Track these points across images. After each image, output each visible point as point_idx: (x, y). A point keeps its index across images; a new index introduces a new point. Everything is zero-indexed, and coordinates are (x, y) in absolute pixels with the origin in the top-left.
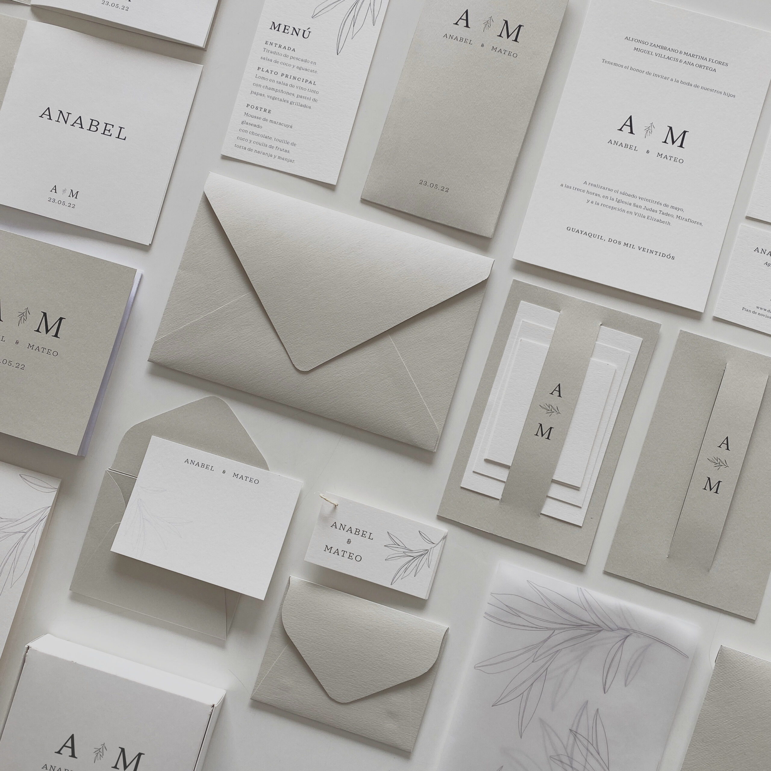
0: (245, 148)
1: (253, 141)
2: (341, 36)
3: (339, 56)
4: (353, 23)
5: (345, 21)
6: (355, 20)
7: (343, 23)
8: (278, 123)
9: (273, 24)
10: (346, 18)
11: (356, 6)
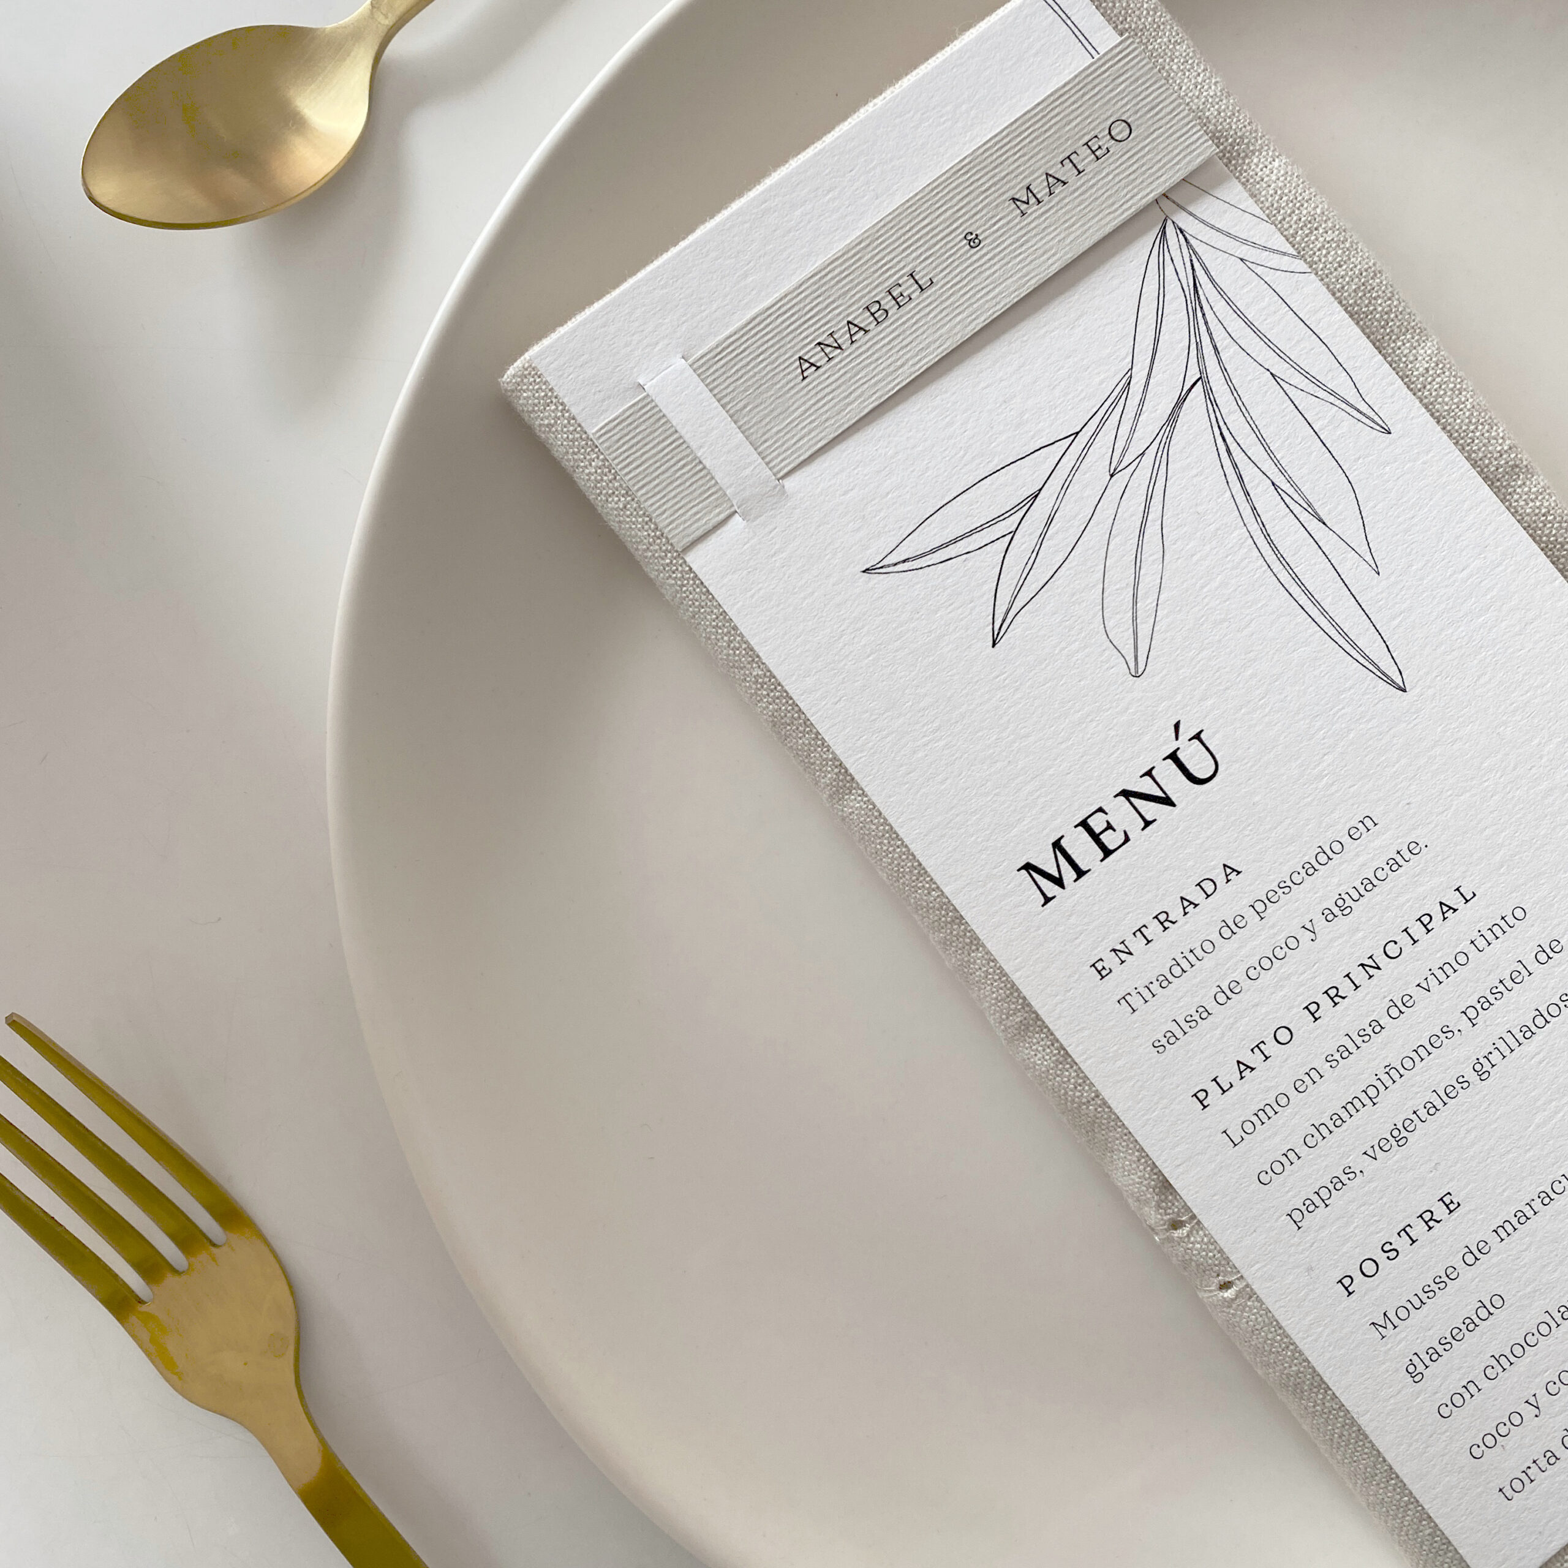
0: (1552, 1458)
1: (1541, 1393)
2: (1324, 612)
3: (1417, 691)
4: (1304, 516)
5: (1271, 543)
6: (1296, 496)
7: (1271, 558)
8: (1532, 1204)
9: (1032, 872)
10: (1254, 528)
11: (1233, 447)
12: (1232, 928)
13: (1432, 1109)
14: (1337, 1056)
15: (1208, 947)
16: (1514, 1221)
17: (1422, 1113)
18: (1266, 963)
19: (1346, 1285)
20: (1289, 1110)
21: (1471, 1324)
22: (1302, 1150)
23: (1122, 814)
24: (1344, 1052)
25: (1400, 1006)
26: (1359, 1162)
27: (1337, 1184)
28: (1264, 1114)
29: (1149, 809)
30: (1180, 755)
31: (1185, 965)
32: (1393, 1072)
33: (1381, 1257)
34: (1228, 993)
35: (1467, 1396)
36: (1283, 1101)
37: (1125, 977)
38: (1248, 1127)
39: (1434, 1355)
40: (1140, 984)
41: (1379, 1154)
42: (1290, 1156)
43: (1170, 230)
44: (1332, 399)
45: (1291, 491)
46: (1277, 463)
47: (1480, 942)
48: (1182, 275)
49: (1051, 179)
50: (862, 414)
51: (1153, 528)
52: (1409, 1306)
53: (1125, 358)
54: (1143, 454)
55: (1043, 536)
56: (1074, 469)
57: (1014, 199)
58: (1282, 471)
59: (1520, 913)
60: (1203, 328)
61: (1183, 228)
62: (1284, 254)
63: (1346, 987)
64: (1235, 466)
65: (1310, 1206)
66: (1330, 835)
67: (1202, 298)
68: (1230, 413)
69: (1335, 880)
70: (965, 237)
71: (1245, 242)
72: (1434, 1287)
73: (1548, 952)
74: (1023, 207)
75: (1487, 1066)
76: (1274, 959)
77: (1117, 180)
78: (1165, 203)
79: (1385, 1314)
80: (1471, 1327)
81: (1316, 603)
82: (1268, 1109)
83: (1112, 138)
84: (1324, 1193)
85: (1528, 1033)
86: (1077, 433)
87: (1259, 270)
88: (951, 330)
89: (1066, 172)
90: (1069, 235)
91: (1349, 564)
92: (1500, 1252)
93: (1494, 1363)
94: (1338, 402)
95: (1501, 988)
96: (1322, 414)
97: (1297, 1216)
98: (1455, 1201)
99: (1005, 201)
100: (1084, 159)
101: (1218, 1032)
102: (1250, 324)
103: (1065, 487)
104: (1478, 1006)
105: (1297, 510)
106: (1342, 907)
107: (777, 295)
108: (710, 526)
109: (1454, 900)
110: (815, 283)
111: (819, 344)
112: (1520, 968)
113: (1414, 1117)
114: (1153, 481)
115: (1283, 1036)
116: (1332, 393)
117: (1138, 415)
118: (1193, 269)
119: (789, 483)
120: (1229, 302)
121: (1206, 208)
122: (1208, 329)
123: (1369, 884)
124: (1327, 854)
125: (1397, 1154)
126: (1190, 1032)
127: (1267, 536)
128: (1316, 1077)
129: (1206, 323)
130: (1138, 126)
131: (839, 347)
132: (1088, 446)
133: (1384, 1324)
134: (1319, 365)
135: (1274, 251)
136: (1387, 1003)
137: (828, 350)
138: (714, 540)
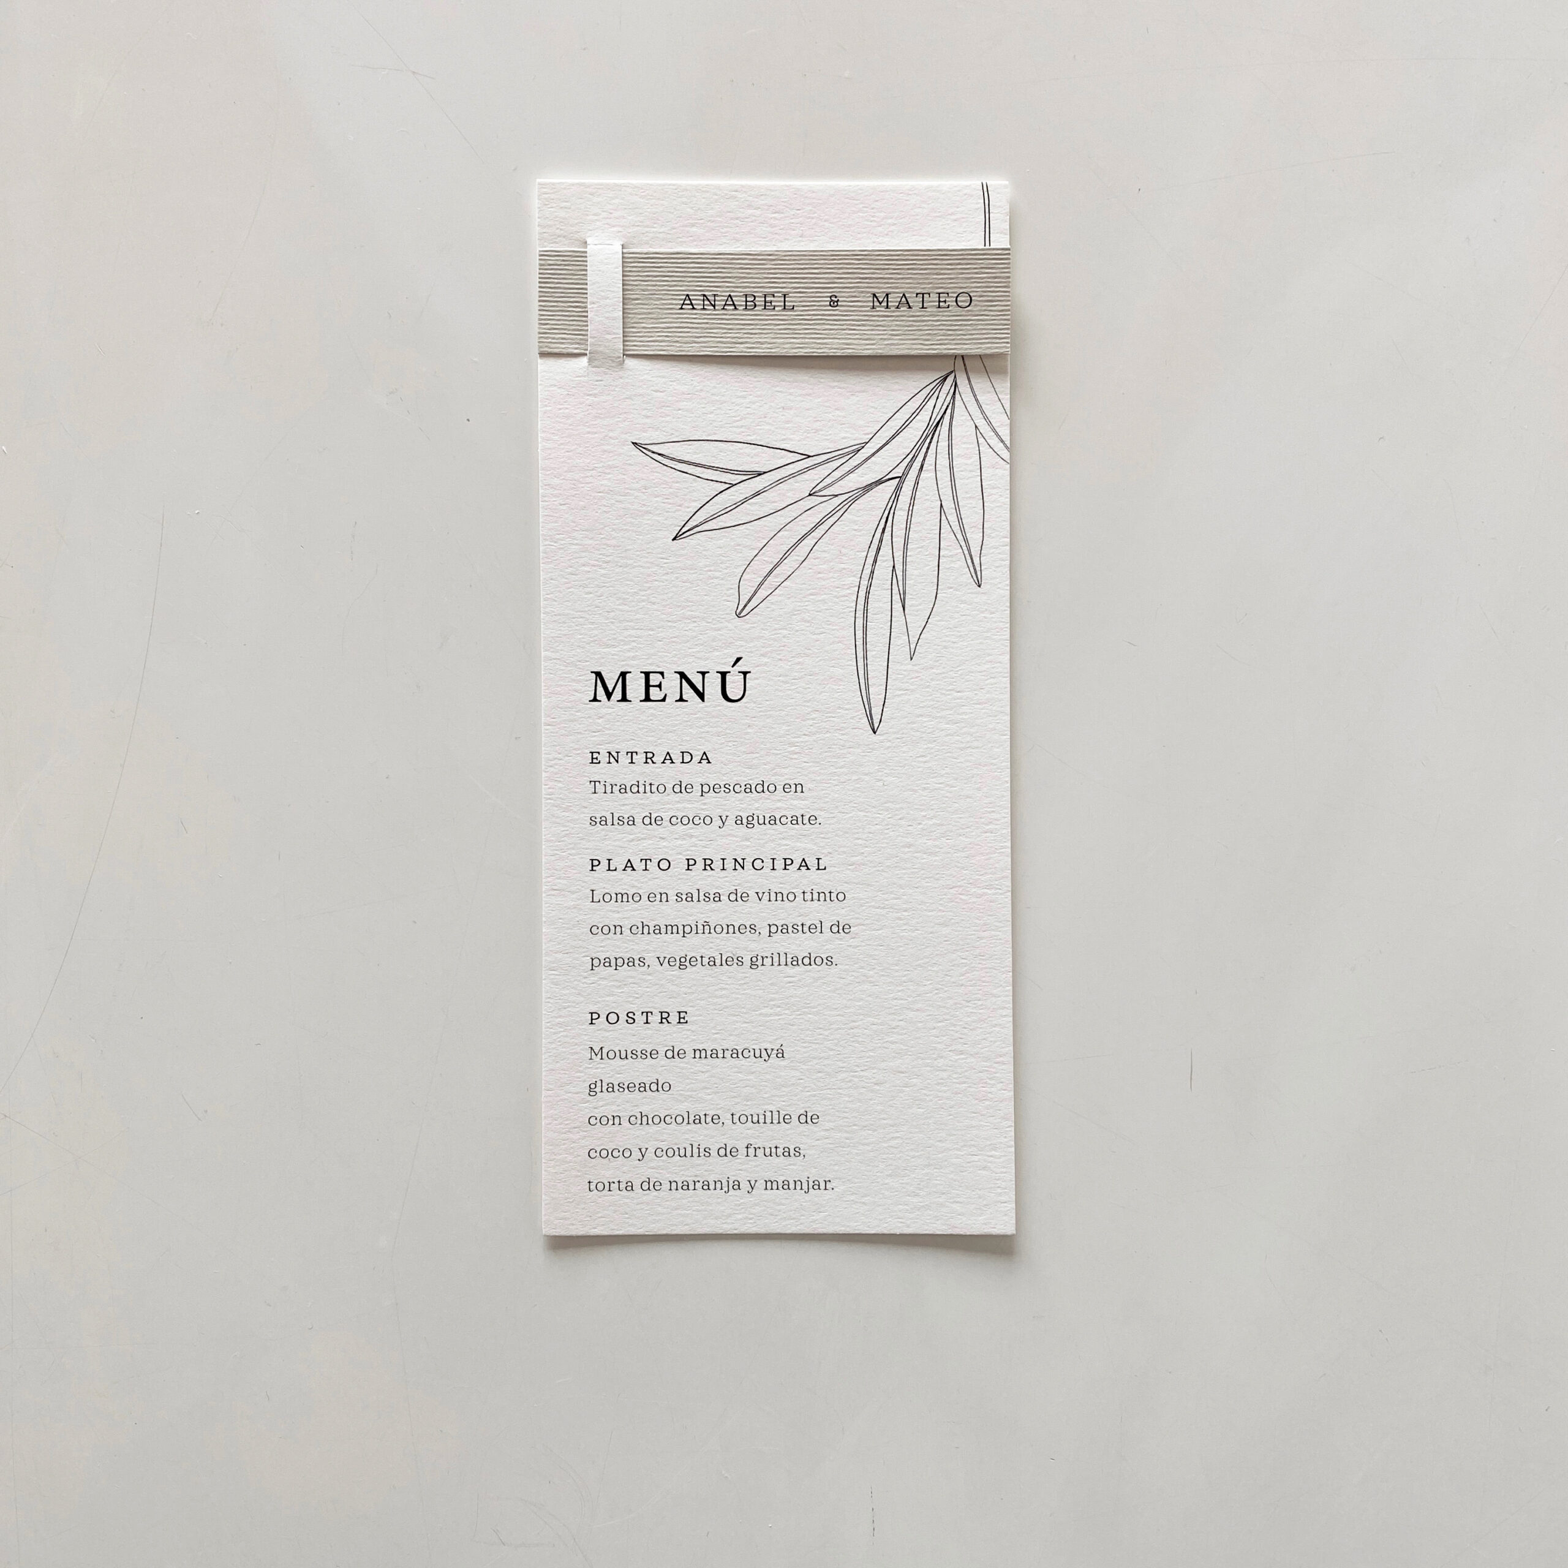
0: (630, 1187)
1: (652, 1150)
2: (865, 658)
3: (882, 738)
4: (896, 597)
5: (867, 598)
6: (900, 583)
7: (860, 607)
8: (726, 1052)
9: (598, 679)
10: (864, 583)
11: (888, 529)
12: (682, 788)
13: (712, 963)
14: (684, 897)
15: (661, 789)
16: (709, 1053)
17: (705, 961)
18: (685, 821)
19: (594, 1017)
20: (636, 905)
21: (643, 1088)
22: (626, 931)
23: (672, 684)
24: (690, 897)
25: (739, 896)
26: (650, 959)
27: (631, 962)
28: (621, 897)
29: (688, 692)
30: (728, 677)
31: (641, 789)
32: (707, 928)
33: (623, 1017)
34: (653, 820)
35: (611, 1122)
36: (637, 898)
37: (604, 772)
38: (607, 898)
39: (611, 1088)
40: (610, 781)
41: (666, 964)
42: (618, 929)
43: (950, 380)
44: (963, 544)
45: (900, 578)
46: (905, 556)
47: (808, 896)
48: (937, 410)
49: (904, 299)
50: (698, 354)
51: (809, 542)
52: (618, 1054)
53: (868, 434)
54: (836, 496)
55: (746, 500)
56: (792, 476)
57: (874, 295)
58: (904, 563)
59: (841, 897)
60: (924, 450)
61: (958, 383)
62: (1002, 441)
63: (718, 864)
64: (881, 541)
65: (607, 962)
66: (773, 779)
67: (937, 432)
68: (901, 509)
69: (757, 805)
70: (831, 297)
71: (986, 418)
72: (639, 1054)
73: (840, 928)
74: (876, 304)
75: (759, 962)
76: (691, 821)
77: (941, 327)
78: (959, 362)
79: (601, 1048)
80: (642, 1089)
81: (865, 651)
82: (625, 897)
83: (956, 301)
84: (620, 961)
85: (795, 962)
86: (809, 456)
87: (981, 440)
88: (784, 343)
89: (915, 302)
90: (890, 339)
91: (900, 642)
92: (688, 1064)
93: (639, 1117)
94: (965, 548)
95: (800, 928)
96: (952, 548)
97: (596, 962)
98: (686, 1019)
99: (868, 292)
100: (932, 301)
101: (632, 837)
102: (951, 467)
103: (780, 481)
104: (780, 928)
105: (895, 590)
106: (749, 822)
107: (702, 250)
108: (565, 351)
109: (812, 862)
110: (727, 259)
111: (704, 295)
112: (819, 926)
113: (699, 959)
114: (830, 514)
115: (664, 865)
116: (966, 541)
117: (850, 472)
118: (945, 412)
119: (630, 363)
120: (950, 447)
121: (981, 384)
122: (927, 452)
123: (773, 821)
124: (763, 788)
125: (675, 971)
126: (616, 826)
127: (868, 592)
128: (664, 899)
129: (928, 448)
130: (976, 305)
131: (714, 306)
132: (809, 469)
133: (598, 1053)
134: (972, 518)
135: (997, 434)
136: (733, 889)
137: (707, 302)
138: (562, 362)
